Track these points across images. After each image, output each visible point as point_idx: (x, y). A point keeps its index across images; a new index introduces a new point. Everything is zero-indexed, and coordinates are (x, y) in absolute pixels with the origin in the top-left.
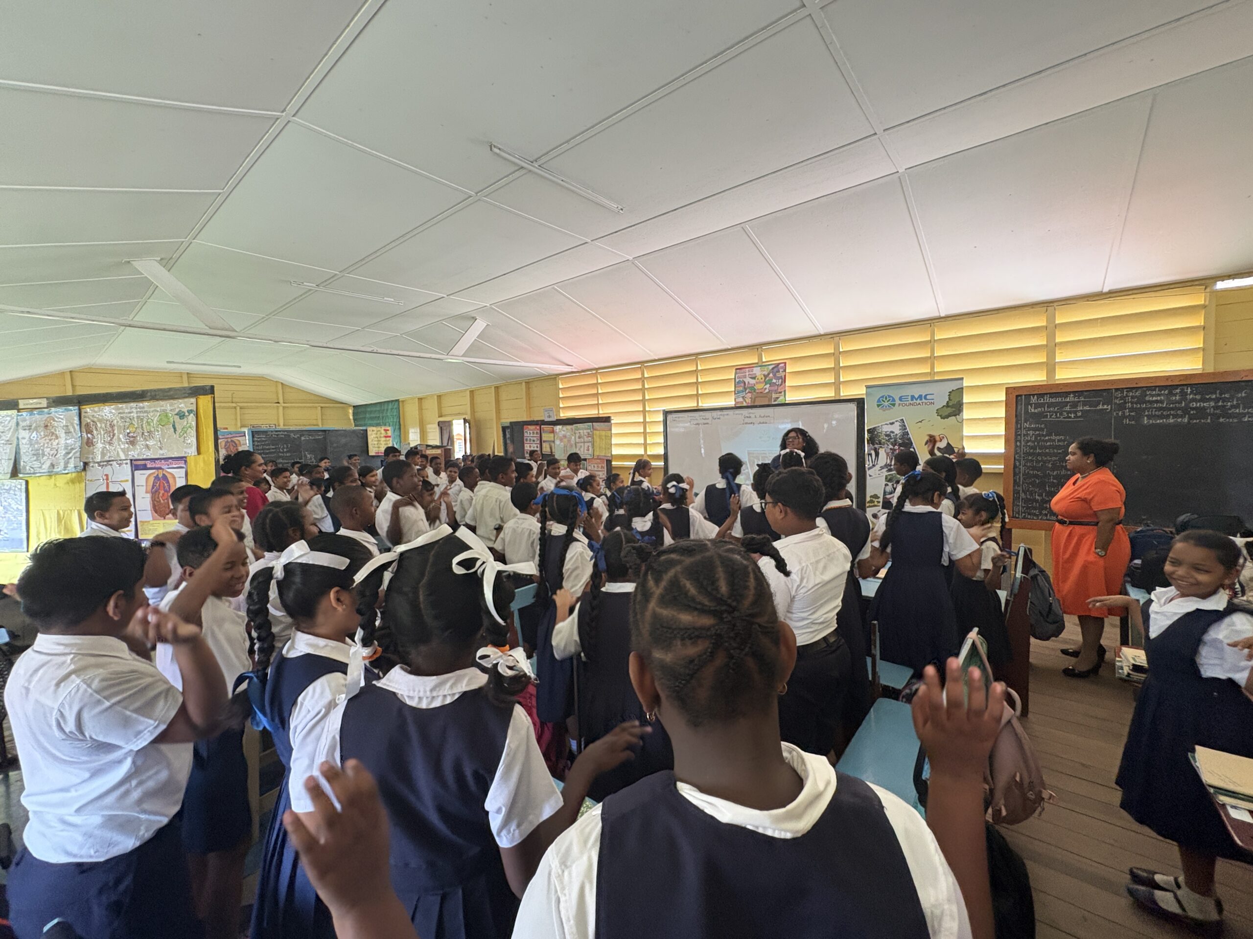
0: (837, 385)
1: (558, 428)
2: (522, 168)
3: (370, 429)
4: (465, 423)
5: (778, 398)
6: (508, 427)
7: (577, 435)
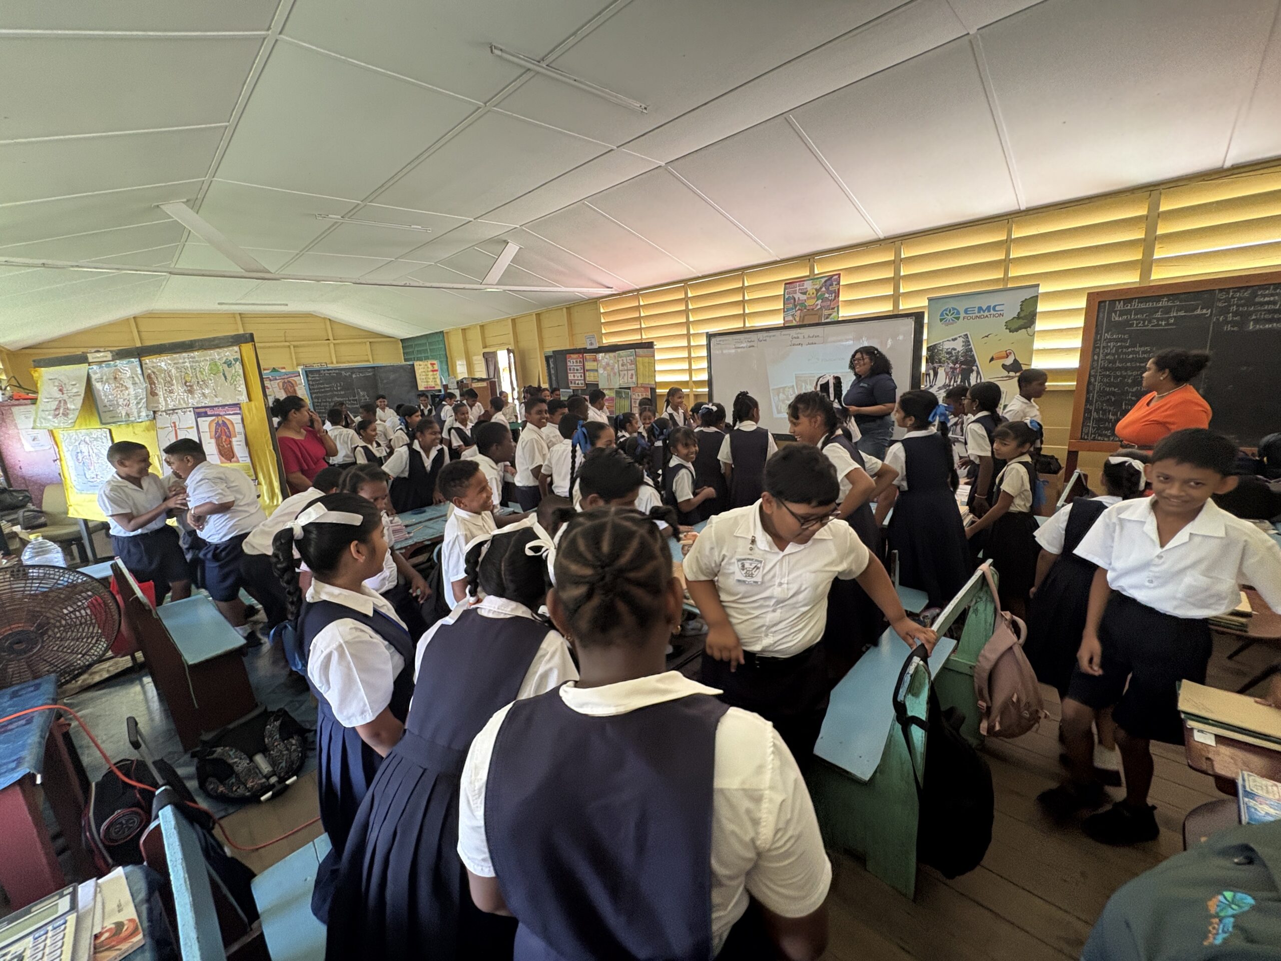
0: (896, 298)
1: (600, 356)
2: (529, 69)
3: (416, 364)
4: (509, 353)
5: (830, 315)
6: (551, 357)
7: (620, 363)
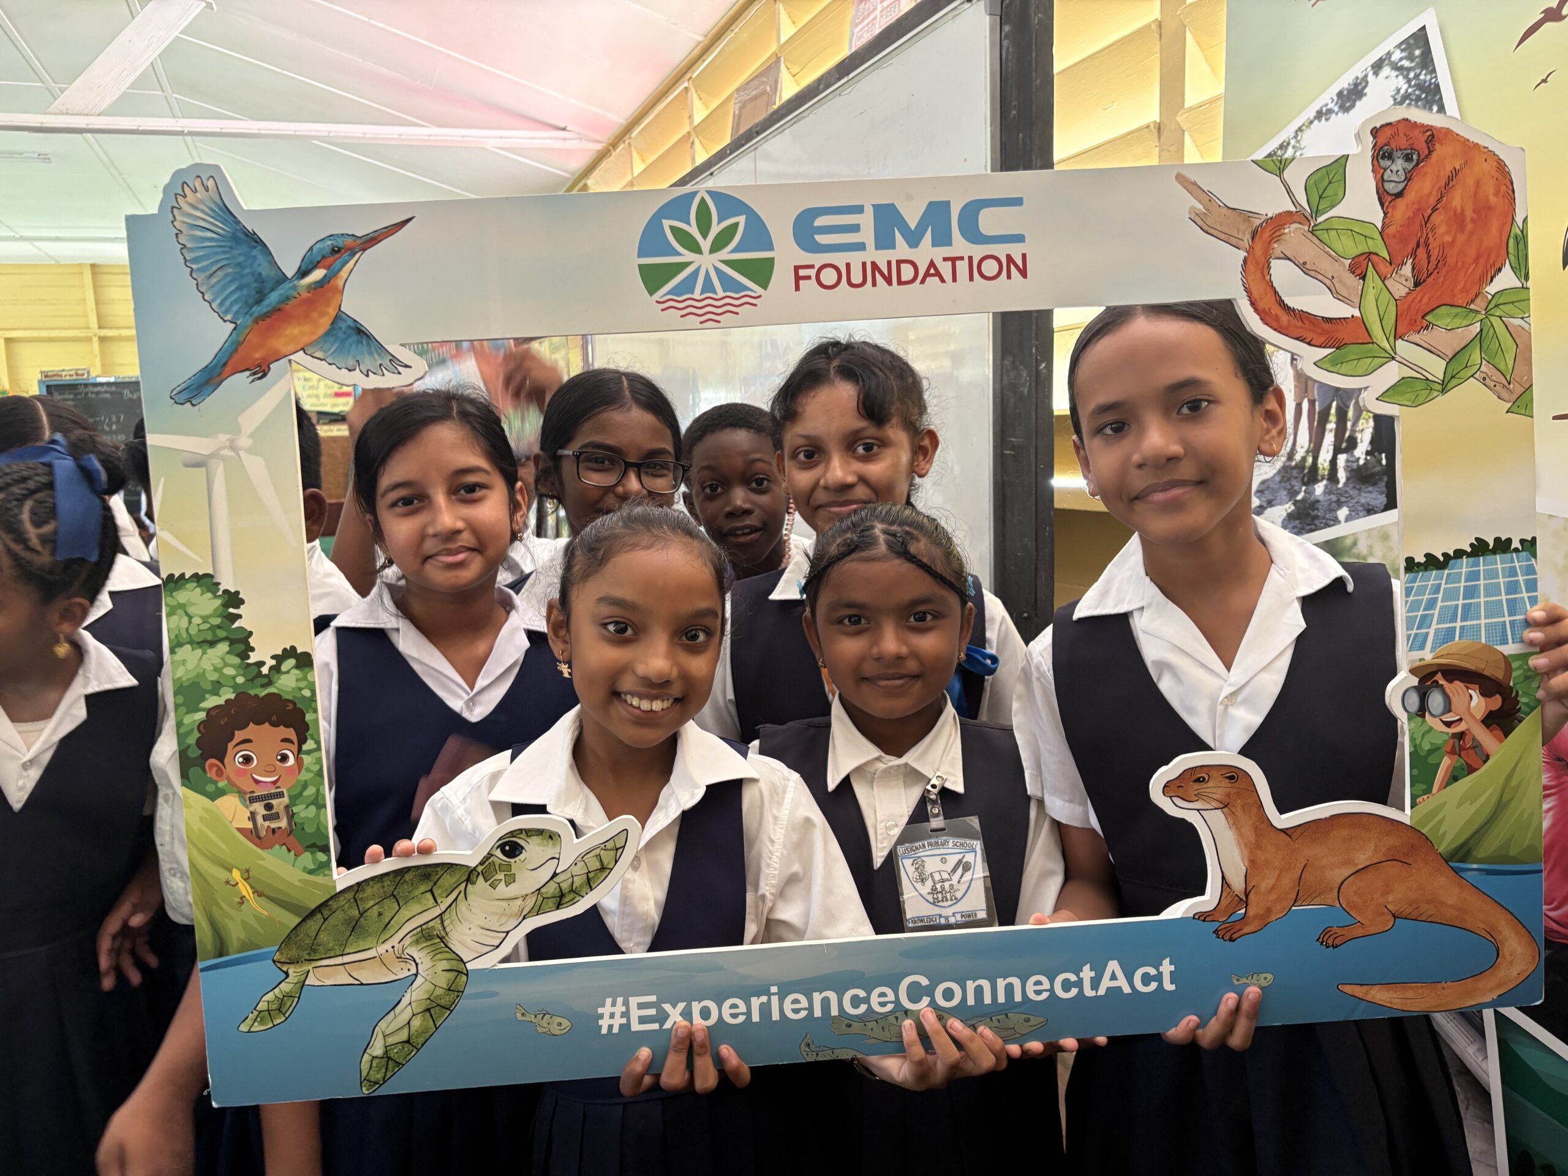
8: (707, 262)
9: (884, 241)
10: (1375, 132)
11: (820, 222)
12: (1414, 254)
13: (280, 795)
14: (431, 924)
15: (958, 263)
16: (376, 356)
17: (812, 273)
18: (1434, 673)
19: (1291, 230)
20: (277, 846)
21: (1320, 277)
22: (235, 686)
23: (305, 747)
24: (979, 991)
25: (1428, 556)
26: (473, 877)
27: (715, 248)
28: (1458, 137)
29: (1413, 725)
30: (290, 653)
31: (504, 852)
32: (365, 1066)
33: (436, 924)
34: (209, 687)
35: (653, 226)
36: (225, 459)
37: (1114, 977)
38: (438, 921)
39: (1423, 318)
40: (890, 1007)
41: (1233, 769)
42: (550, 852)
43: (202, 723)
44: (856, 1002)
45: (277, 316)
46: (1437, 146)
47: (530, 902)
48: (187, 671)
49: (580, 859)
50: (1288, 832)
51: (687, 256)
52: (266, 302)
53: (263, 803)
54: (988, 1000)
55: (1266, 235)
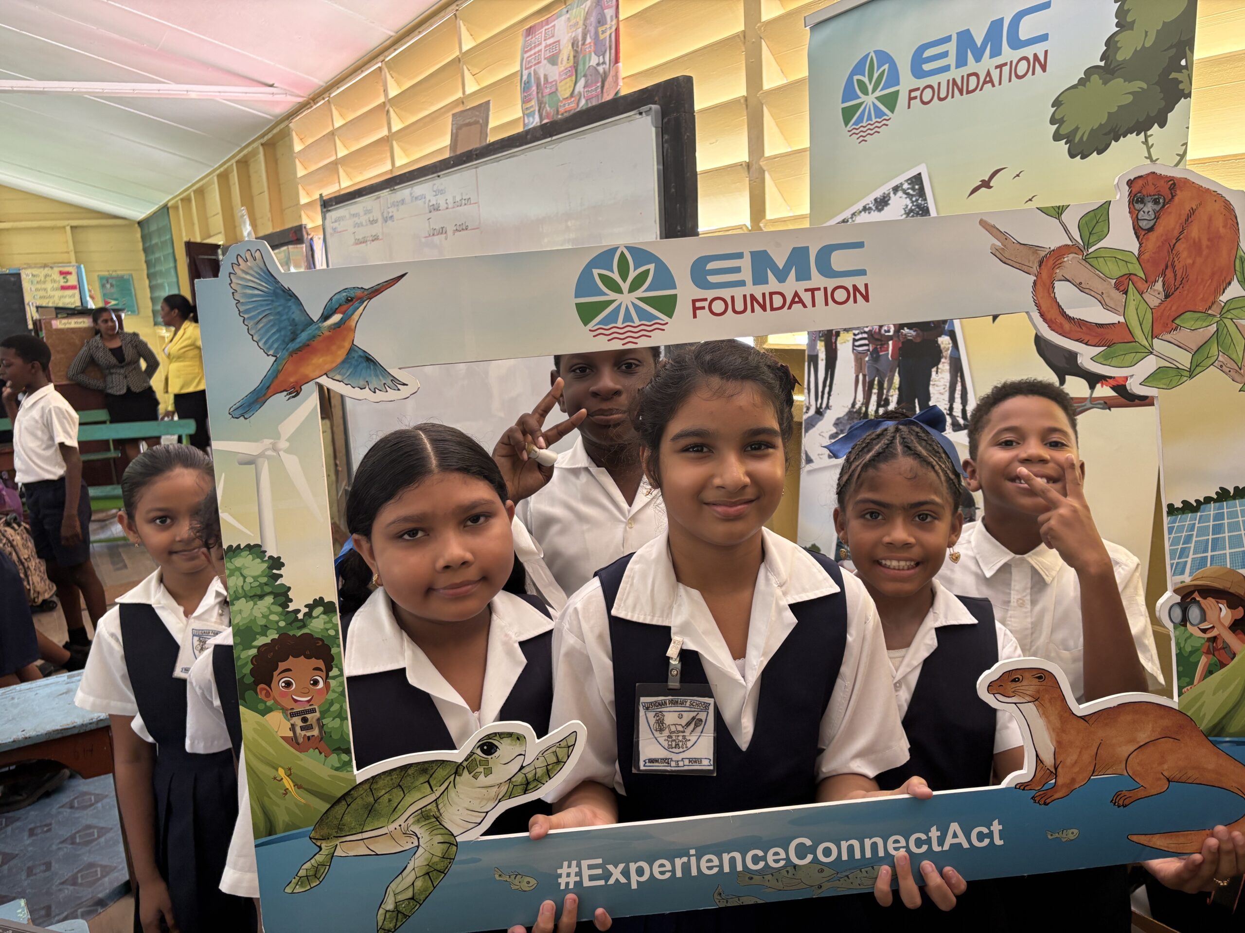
8: (626, 299)
9: (759, 279)
10: (1130, 183)
11: (711, 266)
12: (1164, 274)
13: (313, 711)
14: (429, 807)
15: (816, 292)
16: (381, 378)
17: (705, 304)
18: (1192, 592)
19: (1069, 259)
20: (311, 750)
21: (1093, 293)
22: (278, 629)
23: (331, 674)
24: (851, 849)
25: (1184, 502)
26: (460, 770)
27: (632, 289)
28: (1193, 185)
29: (1177, 633)
30: (319, 602)
31: (483, 751)
32: (380, 918)
33: (433, 807)
34: (259, 630)
35: (586, 275)
36: (269, 458)
37: (955, 836)
38: (434, 804)
39: (1173, 321)
40: (782, 863)
41: (1041, 671)
42: (518, 750)
43: (255, 657)
44: (756, 860)
45: (305, 351)
46: (1178, 192)
47: (504, 789)
48: (243, 618)
49: (540, 755)
50: (1087, 719)
51: (612, 295)
52: (298, 340)
53: (300, 717)
54: (858, 855)
55: (1051, 262)
